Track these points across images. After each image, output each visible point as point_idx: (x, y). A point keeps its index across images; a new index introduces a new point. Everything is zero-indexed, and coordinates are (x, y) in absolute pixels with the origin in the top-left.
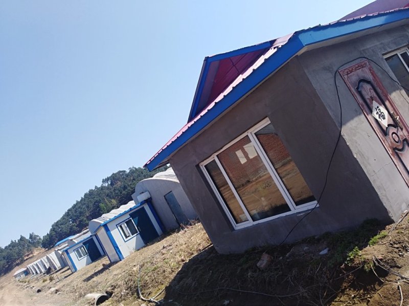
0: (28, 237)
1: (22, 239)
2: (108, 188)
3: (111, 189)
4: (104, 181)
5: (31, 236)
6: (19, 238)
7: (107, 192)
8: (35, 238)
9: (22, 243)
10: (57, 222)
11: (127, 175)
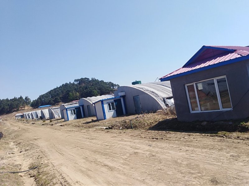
0: (24, 98)
1: (21, 98)
2: (76, 85)
3: (78, 86)
4: (75, 81)
5: (26, 98)
6: (19, 97)
7: (76, 87)
8: (28, 100)
9: (20, 100)
10: (43, 95)
11: (90, 81)
